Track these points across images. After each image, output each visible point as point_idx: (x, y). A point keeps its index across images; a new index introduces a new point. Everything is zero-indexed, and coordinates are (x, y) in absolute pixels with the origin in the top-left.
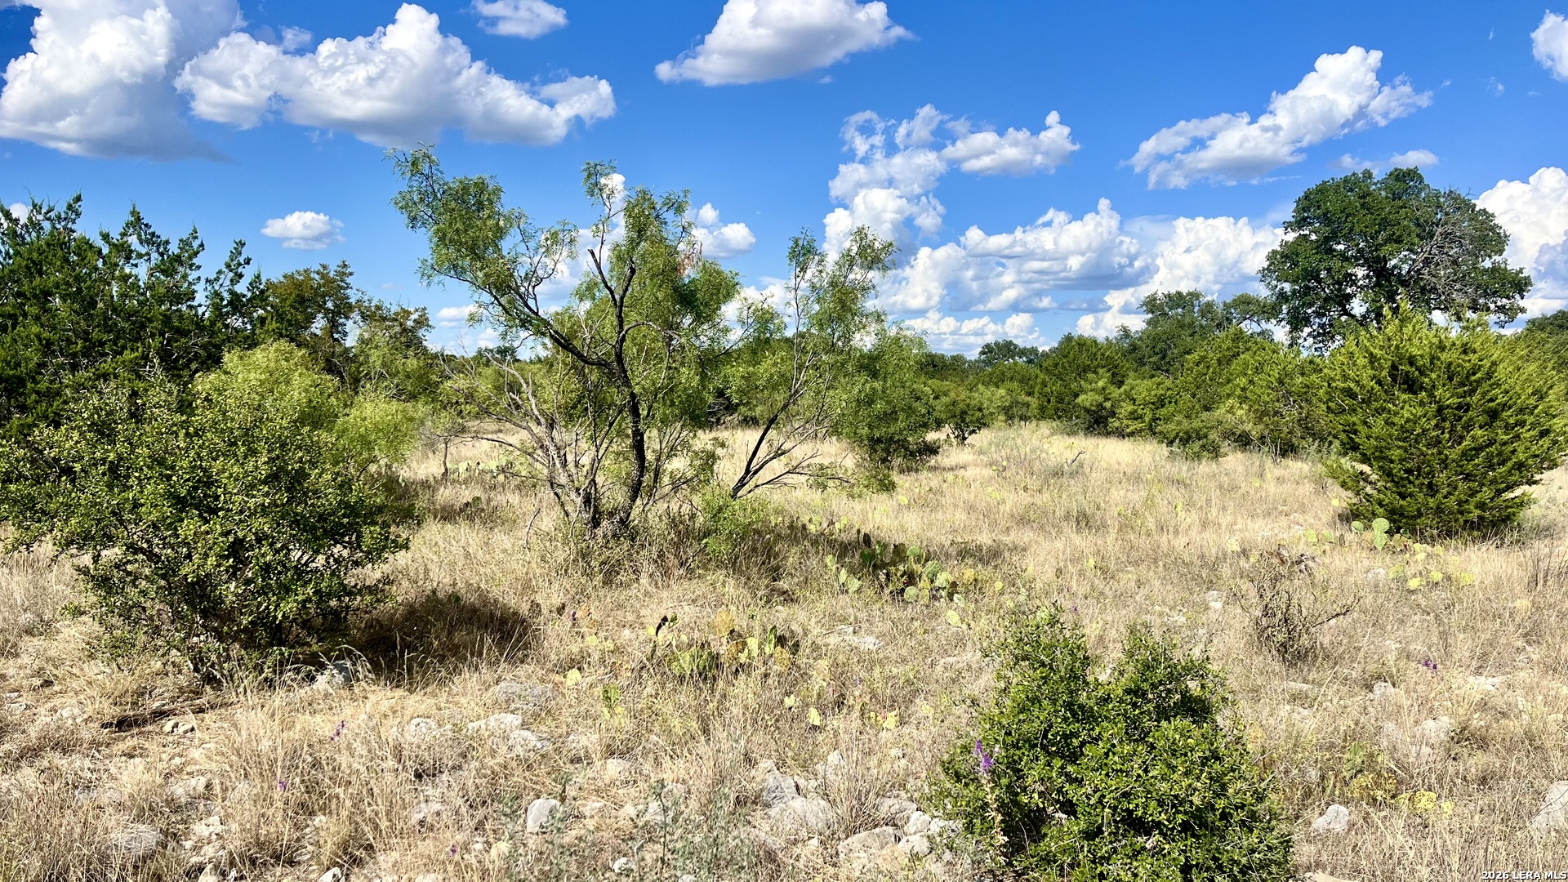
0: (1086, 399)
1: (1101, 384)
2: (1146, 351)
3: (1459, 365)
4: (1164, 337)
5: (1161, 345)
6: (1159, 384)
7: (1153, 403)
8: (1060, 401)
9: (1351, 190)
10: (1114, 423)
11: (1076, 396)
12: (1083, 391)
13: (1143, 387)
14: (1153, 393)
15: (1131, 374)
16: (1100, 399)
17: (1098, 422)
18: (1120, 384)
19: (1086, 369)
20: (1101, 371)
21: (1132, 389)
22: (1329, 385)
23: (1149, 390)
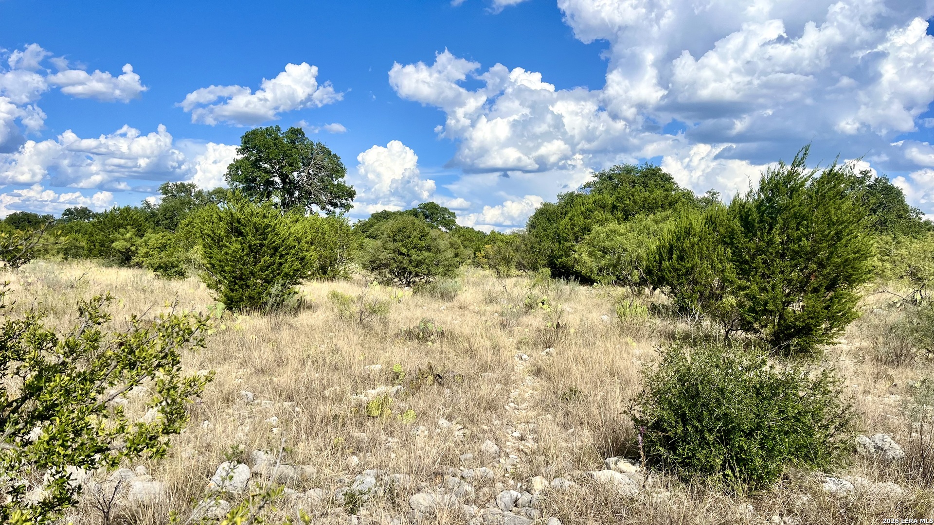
0: (118, 245)
1: (128, 235)
2: (160, 217)
3: (260, 224)
4: (171, 209)
5: (169, 214)
6: (163, 237)
7: (159, 248)
8: (102, 245)
9: (270, 135)
10: (135, 260)
11: (113, 242)
12: (116, 240)
13: (154, 238)
14: (159, 242)
15: (150, 230)
16: (128, 245)
17: (126, 259)
18: (142, 236)
19: (120, 226)
20: (129, 227)
21: (149, 239)
22: (201, 232)
23: (157, 240)
